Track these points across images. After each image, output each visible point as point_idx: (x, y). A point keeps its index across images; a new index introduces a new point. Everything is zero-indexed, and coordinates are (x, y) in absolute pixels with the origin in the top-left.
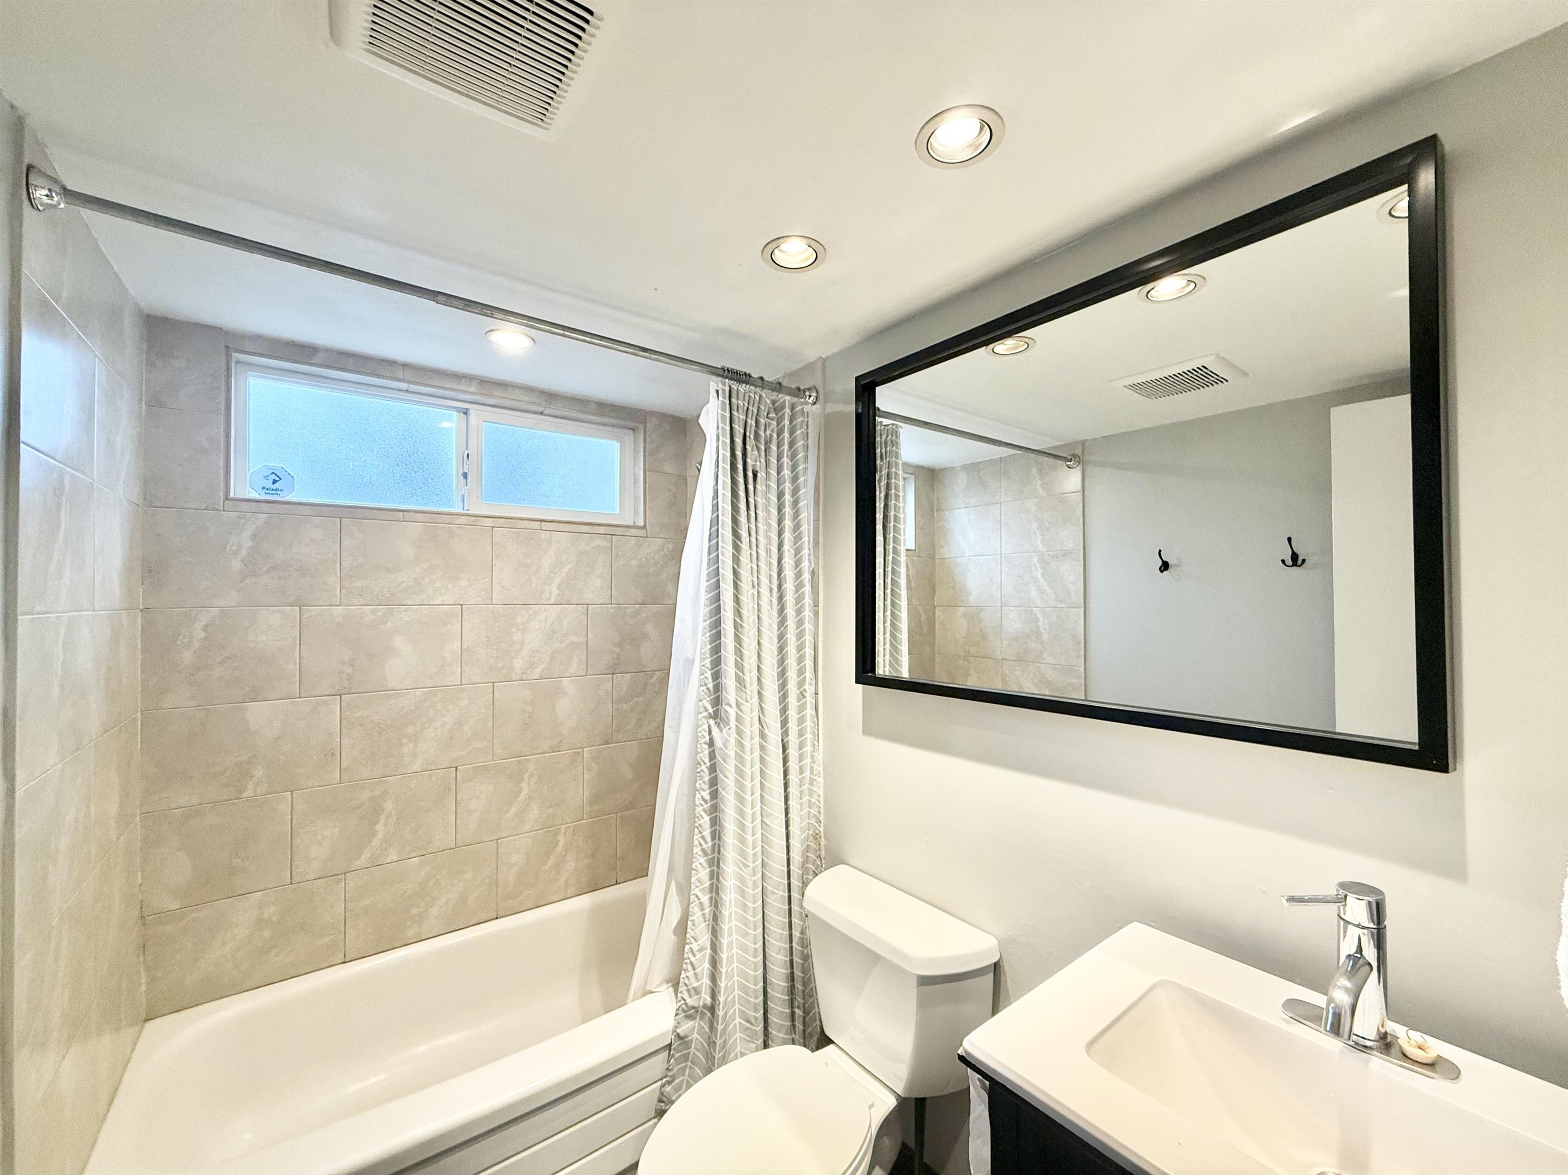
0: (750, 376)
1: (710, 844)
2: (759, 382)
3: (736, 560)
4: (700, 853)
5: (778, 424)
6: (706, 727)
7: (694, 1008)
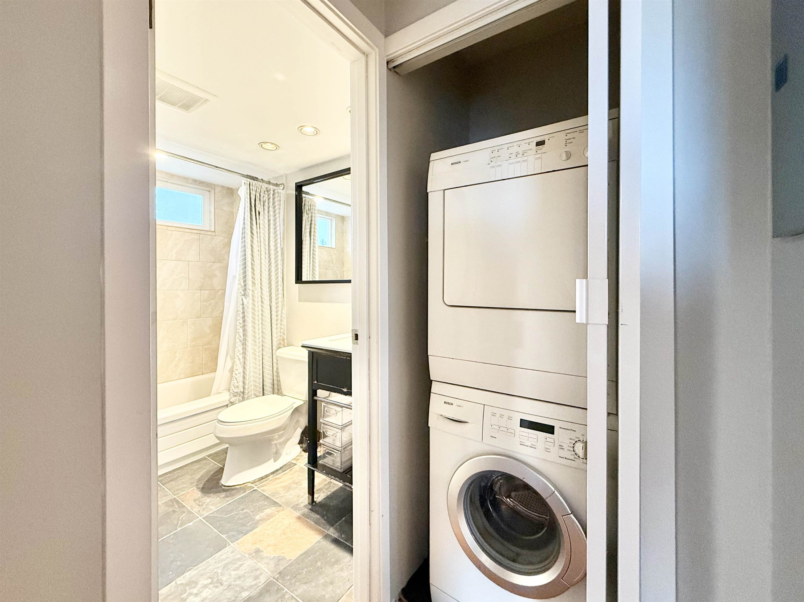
0: (257, 178)
1: (242, 338)
2: (262, 181)
3: (252, 241)
4: (239, 341)
5: (268, 196)
6: (241, 299)
7: (236, 392)
